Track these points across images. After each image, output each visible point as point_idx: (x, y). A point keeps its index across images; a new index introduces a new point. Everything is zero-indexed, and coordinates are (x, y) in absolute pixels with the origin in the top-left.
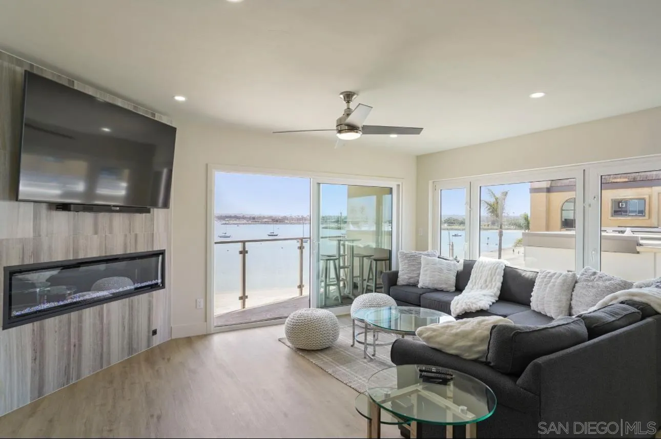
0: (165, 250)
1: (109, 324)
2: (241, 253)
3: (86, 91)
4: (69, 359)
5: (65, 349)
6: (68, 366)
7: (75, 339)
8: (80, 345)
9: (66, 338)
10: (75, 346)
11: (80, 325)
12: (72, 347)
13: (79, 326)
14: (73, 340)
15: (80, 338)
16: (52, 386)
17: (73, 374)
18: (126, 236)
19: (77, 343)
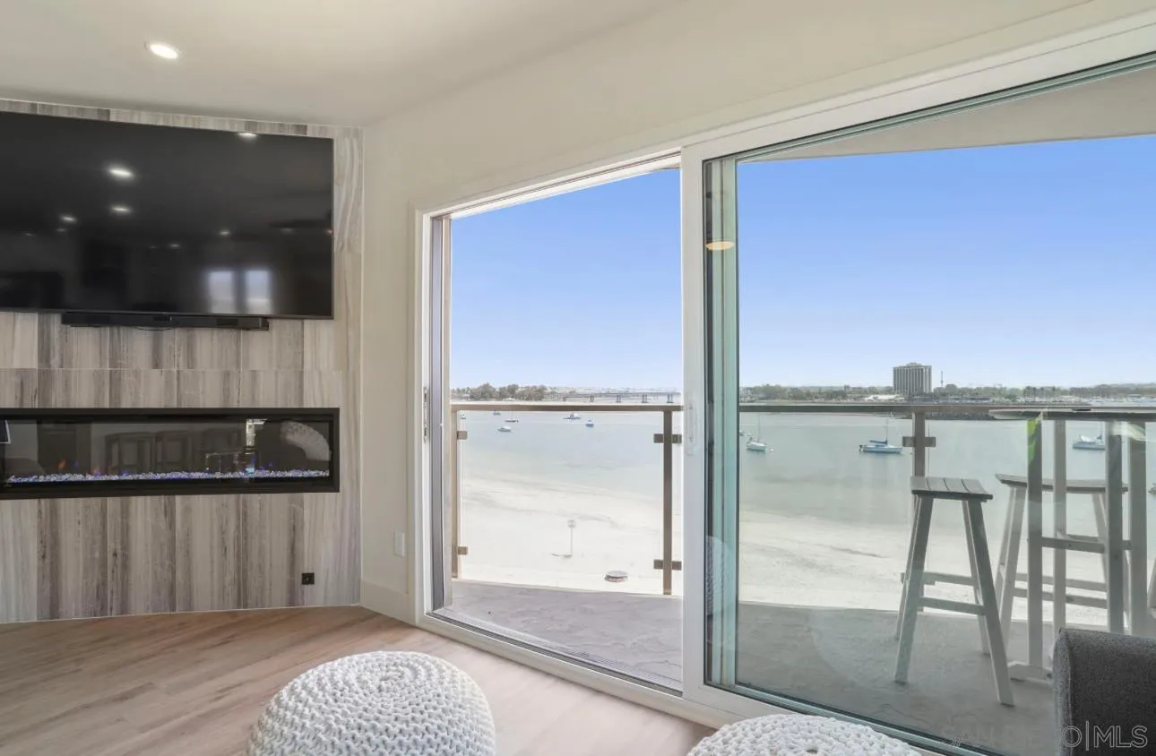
0: (337, 410)
1: (188, 534)
2: (658, 438)
3: (135, 120)
4: (104, 575)
5: (97, 555)
6: (103, 584)
7: (115, 543)
8: (126, 558)
9: (98, 537)
10: (115, 555)
11: (125, 520)
12: (110, 556)
13: (122, 522)
14: (111, 545)
15: (125, 545)
16: (74, 606)
17: (113, 602)
18: (227, 375)
19: (119, 552)
